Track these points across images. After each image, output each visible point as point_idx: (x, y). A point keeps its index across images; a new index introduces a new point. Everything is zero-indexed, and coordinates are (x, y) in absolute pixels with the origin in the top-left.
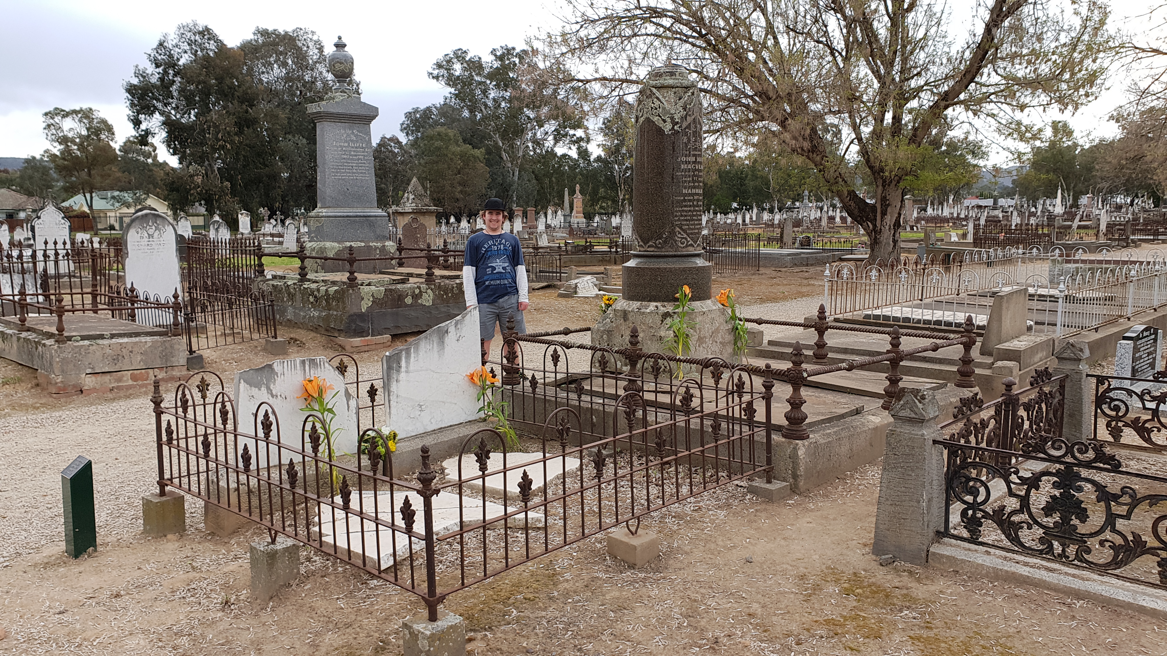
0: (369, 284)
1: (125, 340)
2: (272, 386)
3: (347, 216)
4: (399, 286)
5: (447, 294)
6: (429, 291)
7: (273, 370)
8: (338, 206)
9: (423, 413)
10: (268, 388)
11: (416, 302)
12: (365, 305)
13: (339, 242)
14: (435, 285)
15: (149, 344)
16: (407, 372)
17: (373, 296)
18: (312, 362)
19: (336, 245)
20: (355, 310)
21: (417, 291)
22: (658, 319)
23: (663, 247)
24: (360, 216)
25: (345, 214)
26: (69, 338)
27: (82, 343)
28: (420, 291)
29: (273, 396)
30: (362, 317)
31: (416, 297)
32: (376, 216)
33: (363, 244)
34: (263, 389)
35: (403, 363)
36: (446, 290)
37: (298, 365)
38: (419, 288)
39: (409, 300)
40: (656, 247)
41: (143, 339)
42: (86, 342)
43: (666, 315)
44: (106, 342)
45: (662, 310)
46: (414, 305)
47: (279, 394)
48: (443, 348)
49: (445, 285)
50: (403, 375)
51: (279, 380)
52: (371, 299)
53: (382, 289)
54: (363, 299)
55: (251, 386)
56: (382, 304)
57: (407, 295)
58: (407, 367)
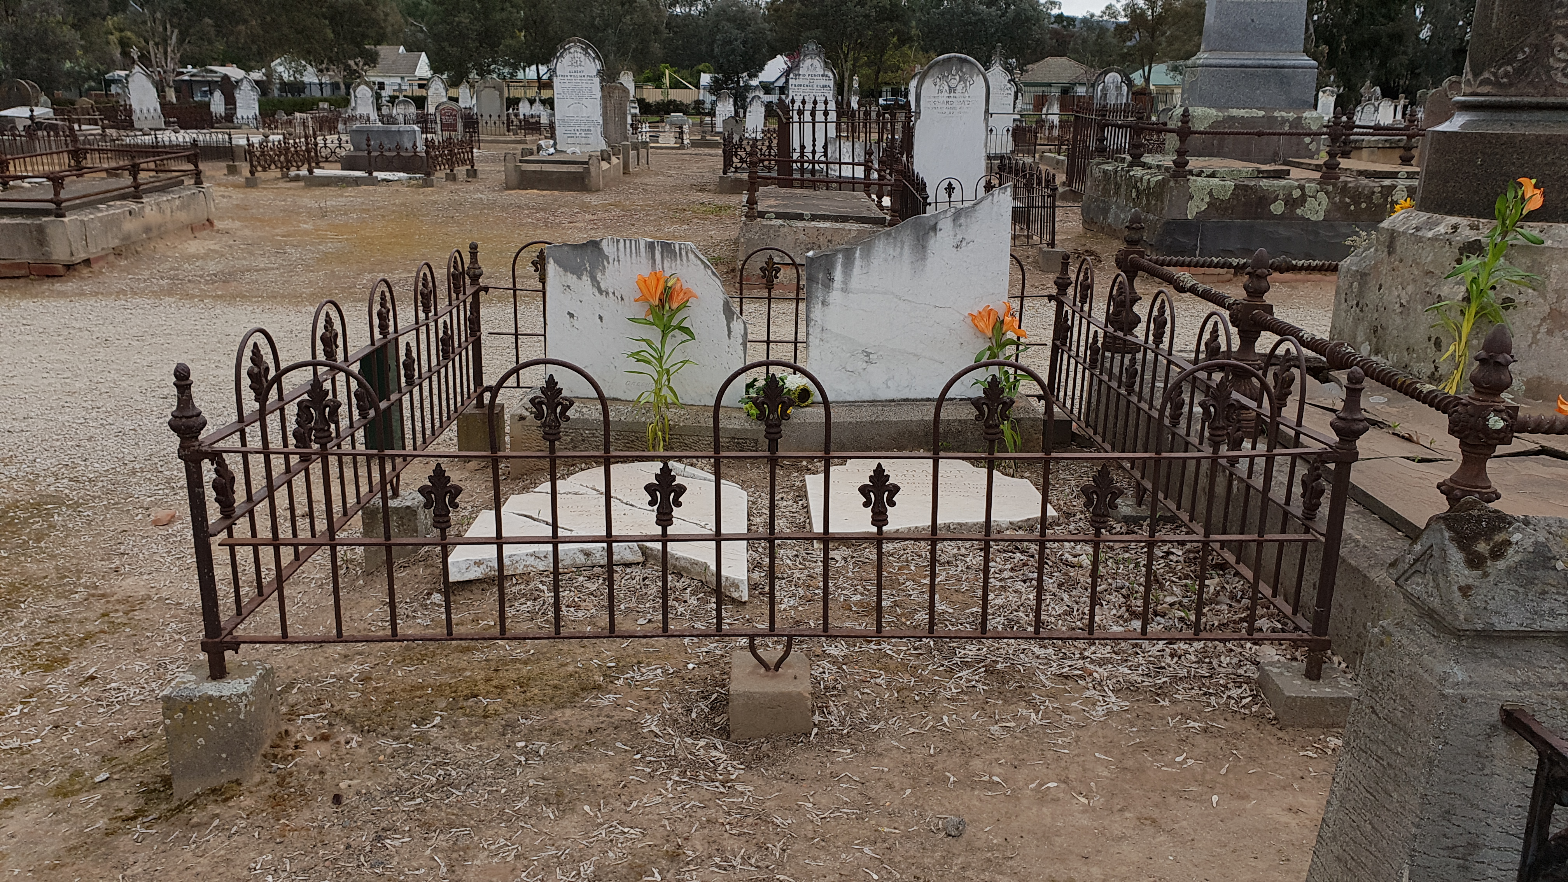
0: (1213, 175)
1: (828, 224)
2: (599, 276)
3: (1242, 66)
4: (1264, 183)
5: (1357, 204)
6: (1321, 195)
7: (601, 250)
8: (1230, 49)
9: (871, 368)
10: (593, 279)
11: (1292, 211)
12: (1193, 210)
13: (1219, 108)
14: (1334, 185)
15: (854, 234)
16: (845, 290)
17: (1210, 194)
18: (667, 248)
19: (1214, 112)
20: (1176, 215)
21: (1296, 194)
22: (1449, 254)
23: (1511, 85)
24: (1266, 67)
25: (1238, 62)
26: (762, 215)
27: (774, 222)
28: (1304, 195)
29: (600, 291)
30: (1184, 226)
31: (1292, 203)
32: (1294, 67)
33: (1261, 113)
34: (584, 278)
35: (838, 274)
36: (1357, 196)
37: (643, 249)
38: (1302, 188)
39: (1277, 208)
40: (1497, 84)
41: (848, 226)
42: (780, 222)
43: (1474, 248)
44: (800, 224)
45: (1467, 234)
46: (1288, 218)
47: (611, 290)
48: (924, 258)
49: (1356, 188)
50: (835, 296)
51: (610, 268)
52: (1207, 199)
53: (1231, 184)
54: (1191, 197)
55: (565, 270)
56: (1226, 209)
57: (1276, 199)
58: (845, 282)
